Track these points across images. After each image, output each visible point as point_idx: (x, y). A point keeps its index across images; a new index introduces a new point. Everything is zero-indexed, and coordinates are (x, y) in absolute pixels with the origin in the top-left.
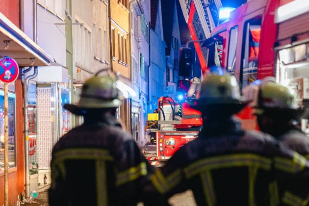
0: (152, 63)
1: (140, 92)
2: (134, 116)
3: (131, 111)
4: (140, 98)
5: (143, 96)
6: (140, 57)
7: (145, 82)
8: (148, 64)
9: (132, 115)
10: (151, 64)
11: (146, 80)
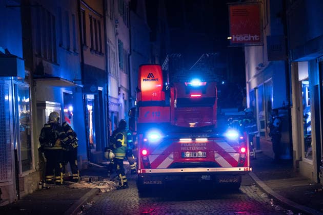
0: (134, 50)
1: (120, 86)
2: (112, 115)
3: (108, 108)
4: (119, 94)
5: (123, 91)
6: (117, 44)
7: (125, 74)
8: (129, 52)
9: (110, 114)
10: (132, 52)
11: (127, 71)
